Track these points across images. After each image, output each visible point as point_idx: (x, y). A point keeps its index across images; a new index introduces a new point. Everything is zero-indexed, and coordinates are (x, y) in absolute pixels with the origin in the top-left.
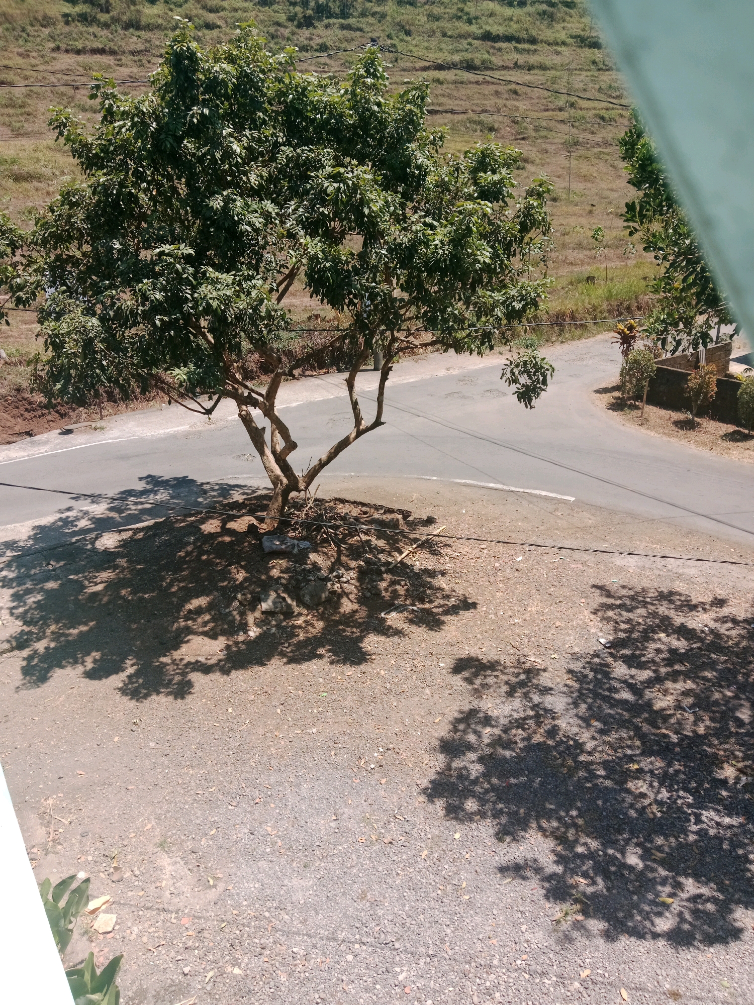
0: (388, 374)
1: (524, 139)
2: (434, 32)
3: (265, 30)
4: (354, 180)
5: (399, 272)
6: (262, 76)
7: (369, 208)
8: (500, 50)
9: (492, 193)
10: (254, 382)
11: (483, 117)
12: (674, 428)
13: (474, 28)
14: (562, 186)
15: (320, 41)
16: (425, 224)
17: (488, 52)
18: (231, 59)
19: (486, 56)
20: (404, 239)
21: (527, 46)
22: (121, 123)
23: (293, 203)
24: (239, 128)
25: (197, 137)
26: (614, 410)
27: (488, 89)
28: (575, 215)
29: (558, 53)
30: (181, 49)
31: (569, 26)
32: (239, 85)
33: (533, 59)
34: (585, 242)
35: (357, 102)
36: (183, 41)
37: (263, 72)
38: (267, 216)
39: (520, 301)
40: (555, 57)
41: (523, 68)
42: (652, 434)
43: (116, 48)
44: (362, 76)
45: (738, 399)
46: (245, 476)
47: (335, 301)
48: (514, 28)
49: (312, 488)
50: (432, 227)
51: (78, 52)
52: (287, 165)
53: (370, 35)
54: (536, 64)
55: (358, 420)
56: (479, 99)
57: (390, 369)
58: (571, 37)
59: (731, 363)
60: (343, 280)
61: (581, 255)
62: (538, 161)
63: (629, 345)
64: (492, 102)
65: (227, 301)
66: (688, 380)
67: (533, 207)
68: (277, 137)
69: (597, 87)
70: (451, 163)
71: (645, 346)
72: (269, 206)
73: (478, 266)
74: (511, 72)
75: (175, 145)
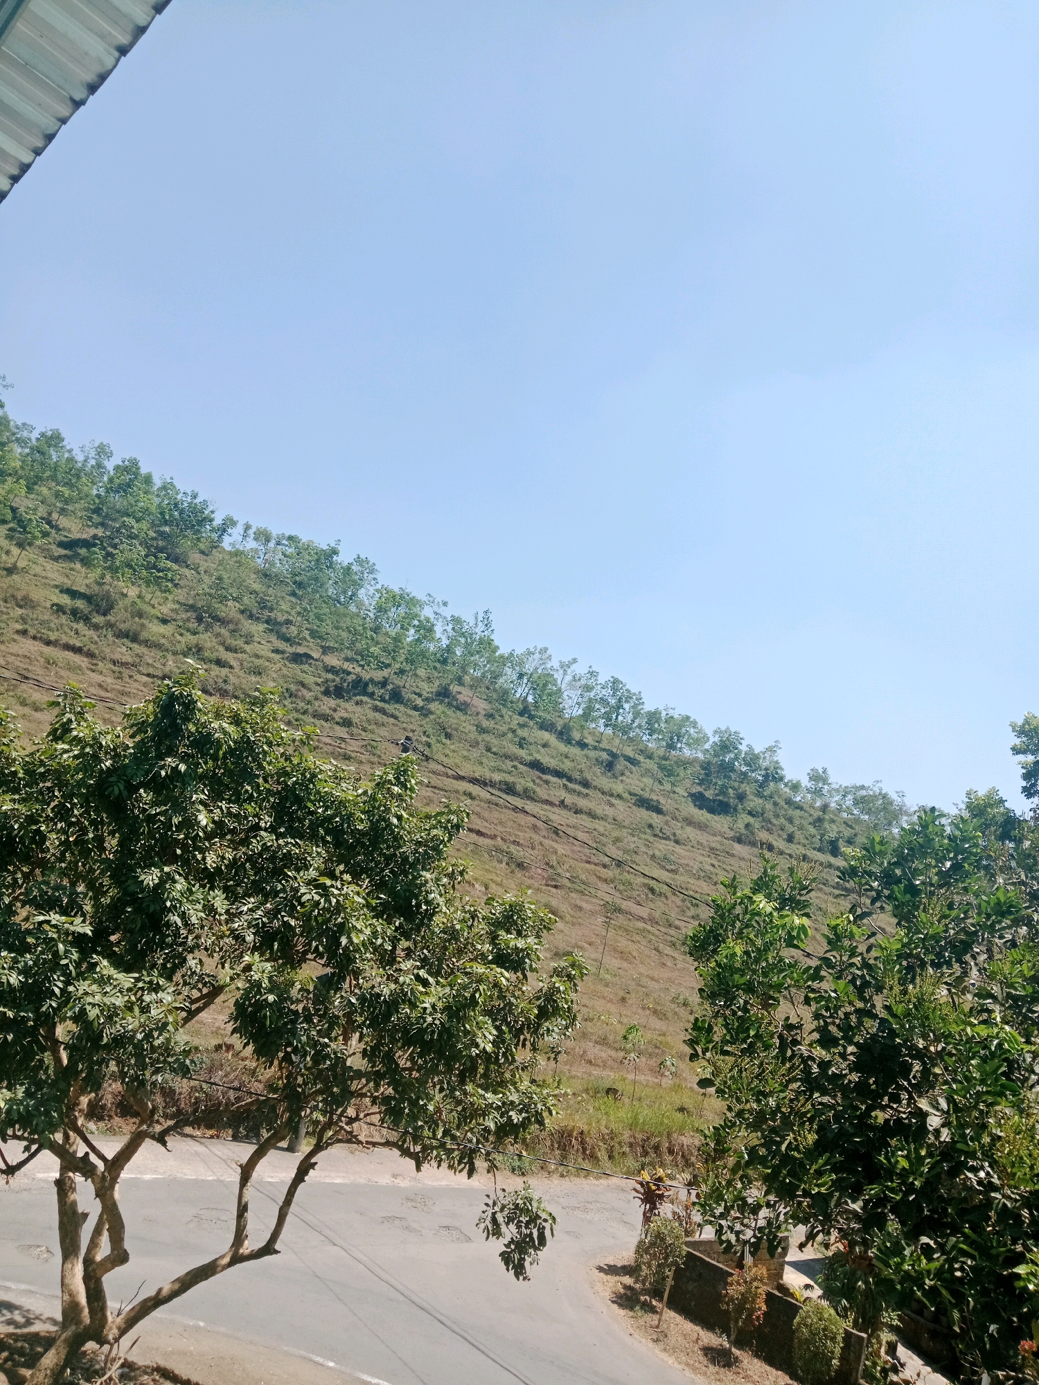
0: (306, 1173)
1: (556, 887)
2: (477, 743)
3: (285, 686)
4: (341, 899)
5: (365, 1031)
6: (266, 748)
7: (349, 938)
8: (547, 782)
9: (511, 961)
10: (101, 1124)
11: (513, 848)
12: (702, 1358)
13: (522, 753)
14: (593, 956)
15: (346, 715)
16: (418, 977)
17: (534, 781)
18: (236, 720)
19: (530, 785)
20: (386, 990)
21: (577, 787)
22: (66, 747)
23: (252, 900)
24: (216, 796)
25: (157, 792)
26: (620, 1305)
27: (522, 819)
28: (604, 998)
29: (612, 805)
30: (181, 694)
31: (628, 781)
32: (236, 749)
33: (582, 803)
34: (611, 1037)
35: (374, 807)
36: (186, 685)
37: (270, 744)
38: (210, 909)
39: (521, 1112)
40: (607, 808)
41: (570, 810)
42: (671, 1361)
43: (97, 652)
44: (390, 782)
45: (793, 1332)
46: (23, 1287)
47: (265, 1050)
48: (567, 766)
49: (126, 1341)
50: (425, 983)
51: (48, 643)
52: (260, 855)
53: (405, 725)
54: (584, 809)
55: (239, 1237)
56: (513, 828)
57: (313, 1166)
58: (631, 794)
59: (787, 1269)
60: (285, 1024)
61: (604, 1053)
62: (568, 918)
63: (654, 1207)
64: (527, 835)
65: (111, 1014)
66: (727, 1283)
67: (558, 991)
68: (260, 819)
69: (651, 853)
70: (467, 908)
71: (674, 1213)
72: (219, 901)
73: (474, 1051)
74: (556, 810)
75: (125, 793)
